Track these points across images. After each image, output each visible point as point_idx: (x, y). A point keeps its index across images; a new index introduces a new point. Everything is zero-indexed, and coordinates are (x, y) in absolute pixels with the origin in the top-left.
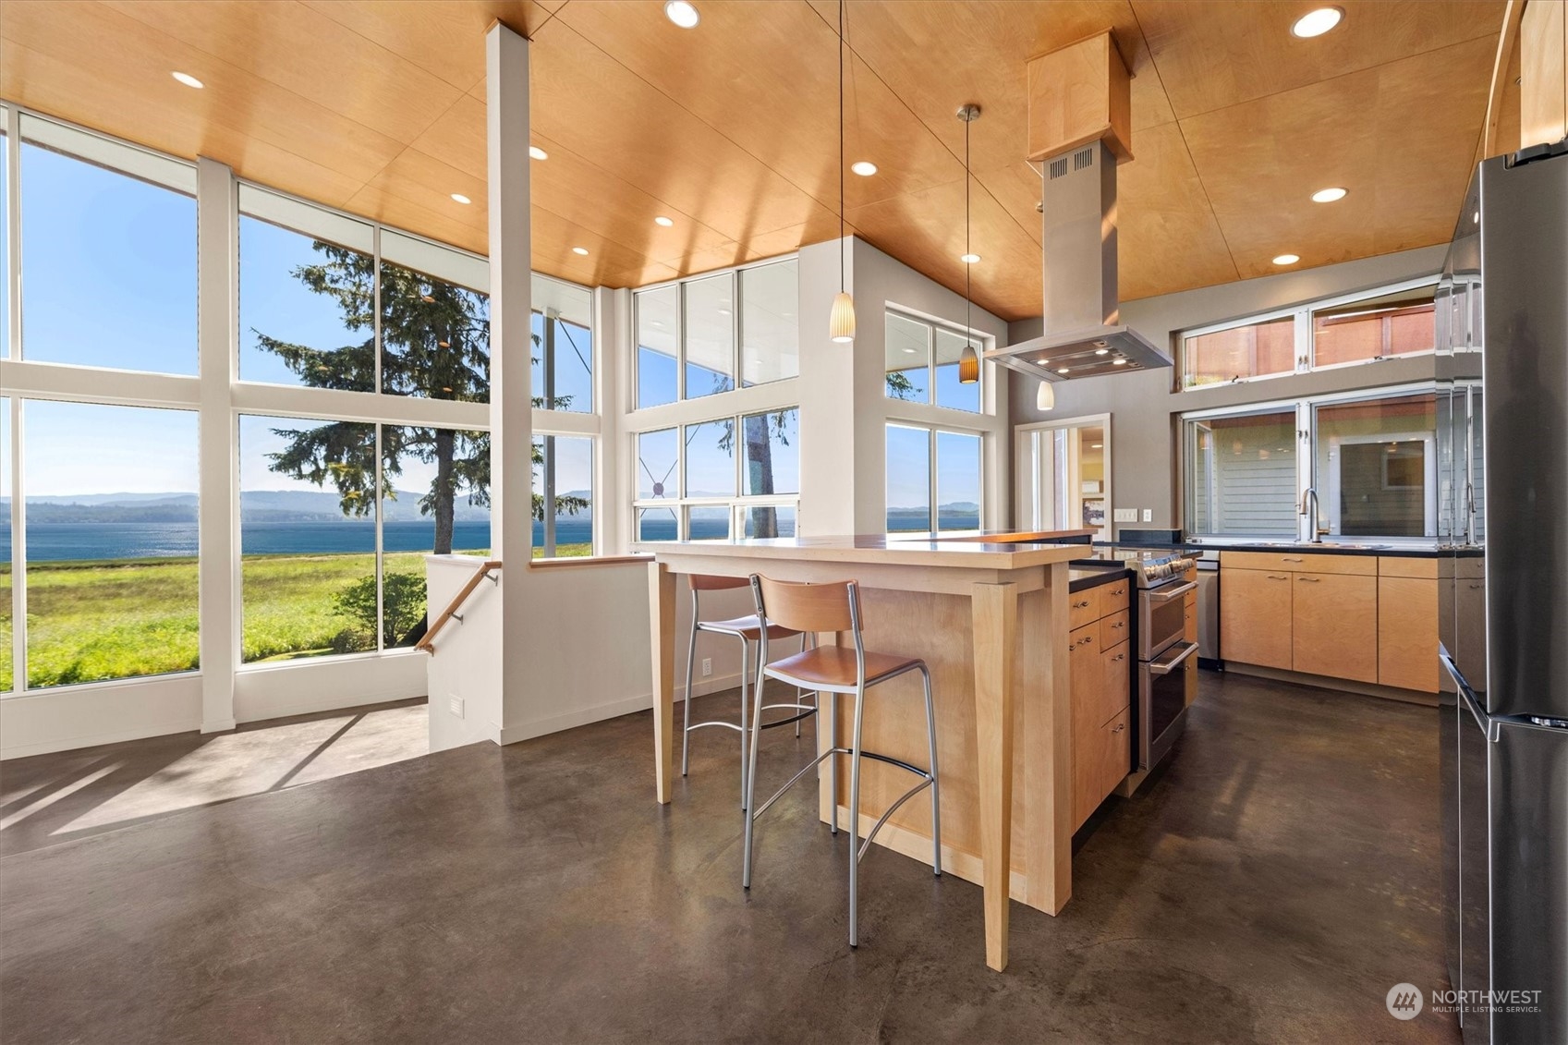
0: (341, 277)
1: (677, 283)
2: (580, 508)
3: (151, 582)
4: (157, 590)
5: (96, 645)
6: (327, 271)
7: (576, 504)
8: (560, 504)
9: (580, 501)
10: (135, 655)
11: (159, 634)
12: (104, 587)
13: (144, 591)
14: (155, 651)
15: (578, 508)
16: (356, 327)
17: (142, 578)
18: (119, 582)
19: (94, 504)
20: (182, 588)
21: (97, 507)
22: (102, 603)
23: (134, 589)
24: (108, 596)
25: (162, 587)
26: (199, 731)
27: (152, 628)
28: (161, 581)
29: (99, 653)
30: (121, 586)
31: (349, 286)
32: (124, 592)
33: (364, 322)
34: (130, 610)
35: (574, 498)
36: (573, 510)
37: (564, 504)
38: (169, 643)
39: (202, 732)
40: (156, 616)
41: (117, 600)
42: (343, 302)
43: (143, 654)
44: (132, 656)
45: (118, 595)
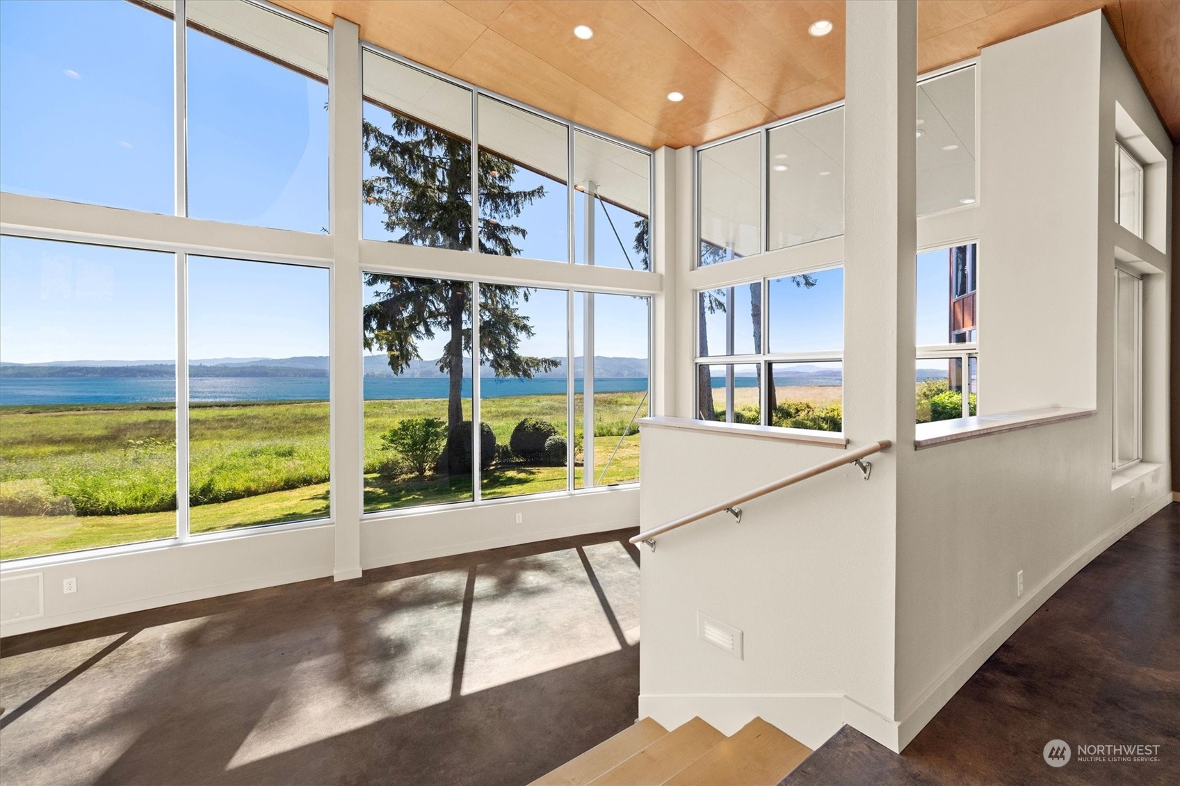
0: (384, 189)
1: (762, 129)
2: (553, 368)
3: (249, 417)
4: (253, 424)
5: (222, 467)
6: (375, 184)
7: (549, 364)
8: (538, 364)
9: (552, 362)
10: (247, 475)
11: (261, 459)
12: (221, 421)
13: (246, 424)
14: (260, 472)
15: (551, 367)
16: (393, 228)
17: (243, 415)
18: (229, 417)
19: (212, 365)
20: (268, 422)
21: (214, 367)
22: (220, 431)
23: (239, 423)
24: (225, 428)
25: (255, 421)
26: (332, 577)
27: (254, 453)
28: (255, 417)
29: (224, 473)
30: (231, 420)
31: (390, 197)
32: (233, 424)
33: (398, 224)
34: (238, 438)
35: (548, 360)
36: (548, 369)
37: (540, 363)
38: (269, 467)
39: (336, 580)
40: (256, 444)
41: (229, 430)
42: (386, 208)
43: (252, 474)
44: (245, 476)
45: (230, 427)
